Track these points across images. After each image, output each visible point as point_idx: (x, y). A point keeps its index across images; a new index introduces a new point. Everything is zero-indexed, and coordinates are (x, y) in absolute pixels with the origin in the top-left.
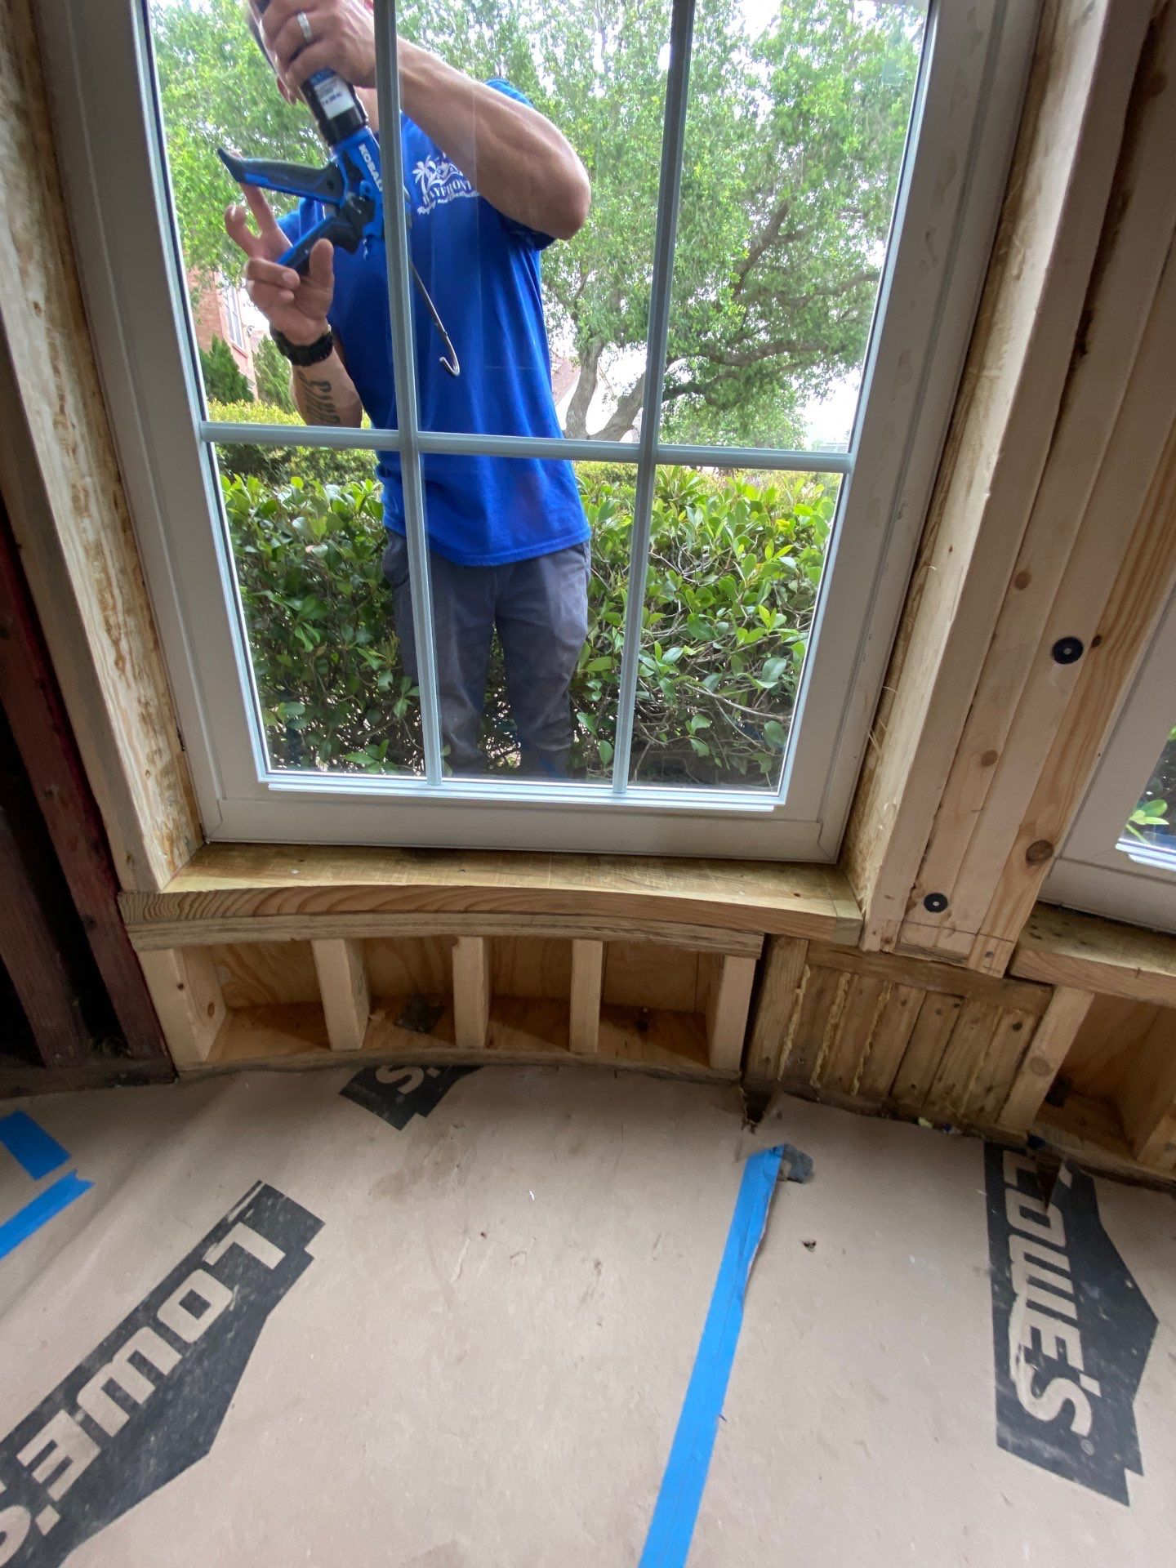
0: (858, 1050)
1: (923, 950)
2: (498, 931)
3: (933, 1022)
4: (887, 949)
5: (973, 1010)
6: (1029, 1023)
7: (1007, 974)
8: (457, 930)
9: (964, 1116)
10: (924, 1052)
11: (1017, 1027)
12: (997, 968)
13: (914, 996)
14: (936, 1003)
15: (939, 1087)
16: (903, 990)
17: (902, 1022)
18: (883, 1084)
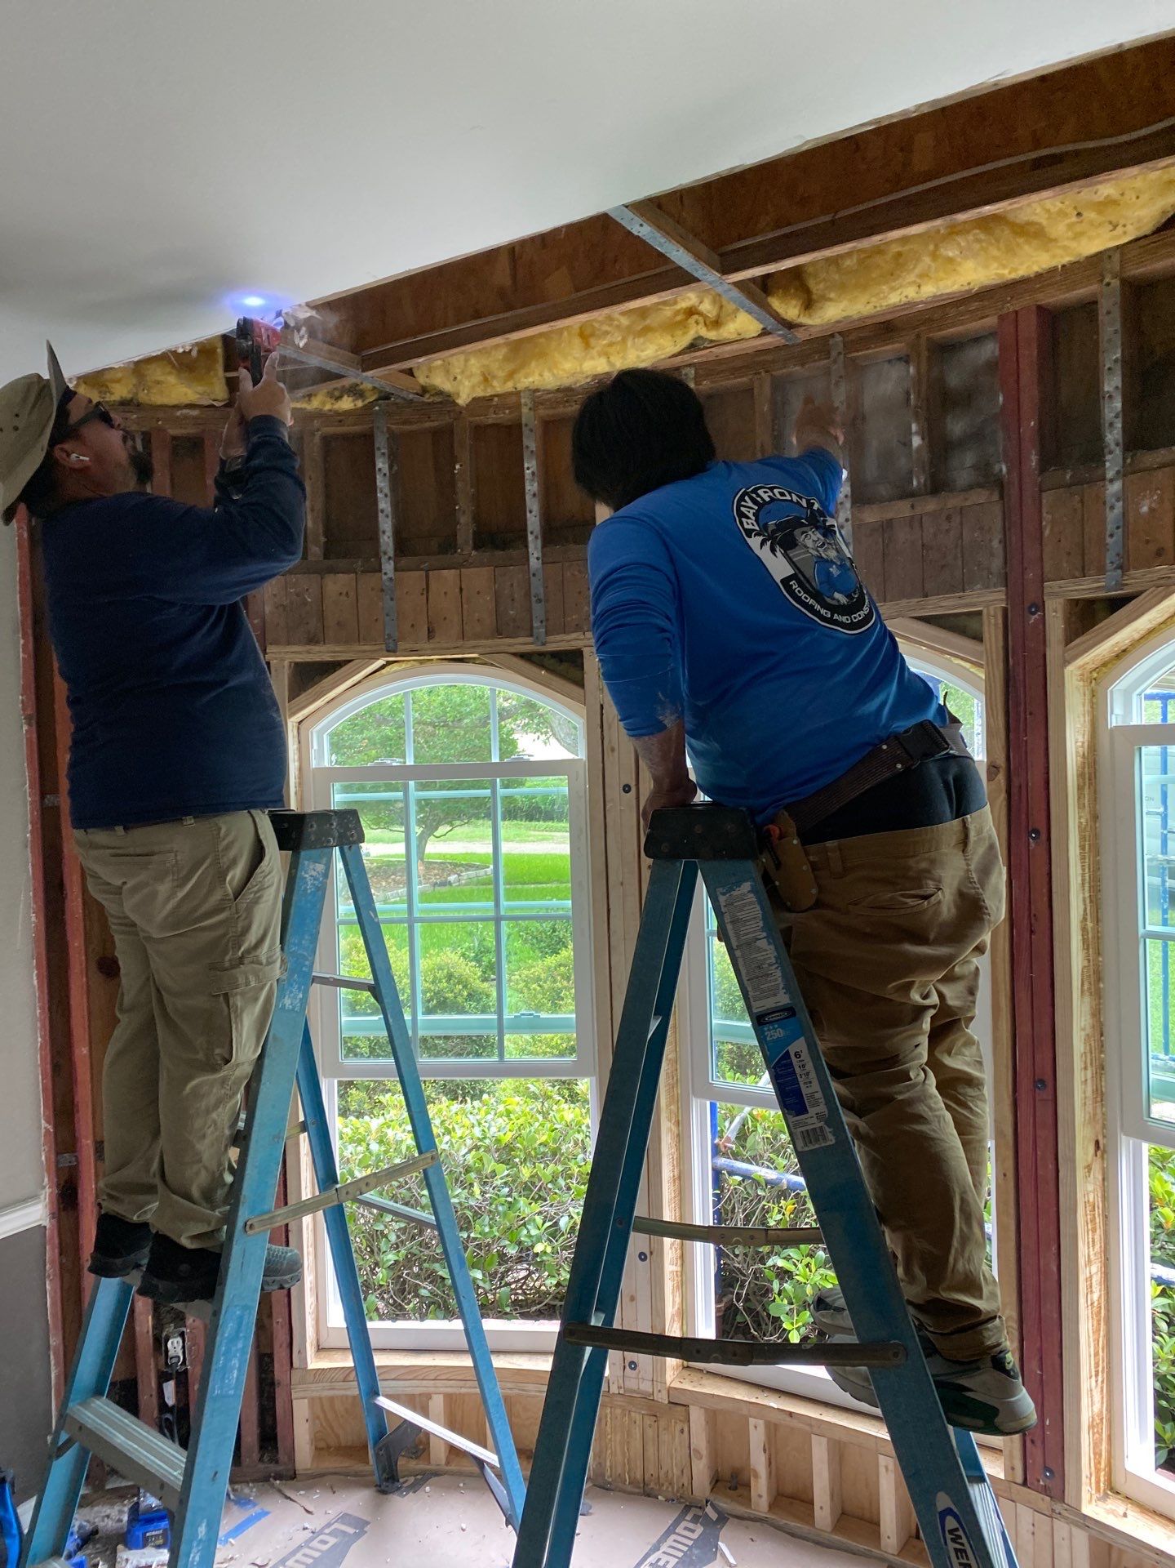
0: (624, 1454)
1: (634, 1391)
2: (450, 1390)
3: (650, 1433)
4: (622, 1392)
5: (663, 1423)
6: (686, 1430)
7: (670, 1402)
8: (431, 1390)
9: (678, 1491)
10: (651, 1451)
11: (682, 1431)
12: (663, 1398)
13: (638, 1417)
14: (649, 1421)
15: (662, 1473)
16: (633, 1414)
17: (637, 1433)
18: (639, 1476)
